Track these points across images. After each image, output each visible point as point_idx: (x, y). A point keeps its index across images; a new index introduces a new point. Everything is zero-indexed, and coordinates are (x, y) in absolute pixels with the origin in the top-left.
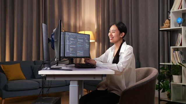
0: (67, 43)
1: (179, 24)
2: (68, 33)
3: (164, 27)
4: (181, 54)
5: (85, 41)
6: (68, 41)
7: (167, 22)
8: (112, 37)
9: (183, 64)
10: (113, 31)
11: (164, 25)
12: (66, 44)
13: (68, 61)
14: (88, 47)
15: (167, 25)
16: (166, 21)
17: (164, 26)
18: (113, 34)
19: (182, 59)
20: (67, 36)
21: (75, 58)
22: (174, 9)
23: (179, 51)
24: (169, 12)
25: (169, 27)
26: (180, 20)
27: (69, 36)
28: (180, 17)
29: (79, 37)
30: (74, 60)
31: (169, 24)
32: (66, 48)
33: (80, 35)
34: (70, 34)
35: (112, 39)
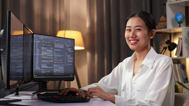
0: (37, 54)
1: (178, 23)
2: (39, 36)
3: (159, 27)
5: (67, 51)
6: (38, 50)
7: (163, 20)
8: (136, 39)
9: (184, 84)
10: (138, 28)
12: (36, 56)
14: (71, 61)
15: (162, 25)
16: (162, 18)
17: (158, 25)
19: (183, 77)
20: (36, 41)
21: (49, 81)
22: (171, 1)
23: (181, 63)
24: (165, 5)
25: (165, 27)
26: (180, 17)
27: (39, 41)
28: (181, 13)
29: (56, 43)
30: (47, 83)
31: (165, 23)
32: (35, 63)
33: (58, 41)
34: (42, 38)
35: (135, 43)
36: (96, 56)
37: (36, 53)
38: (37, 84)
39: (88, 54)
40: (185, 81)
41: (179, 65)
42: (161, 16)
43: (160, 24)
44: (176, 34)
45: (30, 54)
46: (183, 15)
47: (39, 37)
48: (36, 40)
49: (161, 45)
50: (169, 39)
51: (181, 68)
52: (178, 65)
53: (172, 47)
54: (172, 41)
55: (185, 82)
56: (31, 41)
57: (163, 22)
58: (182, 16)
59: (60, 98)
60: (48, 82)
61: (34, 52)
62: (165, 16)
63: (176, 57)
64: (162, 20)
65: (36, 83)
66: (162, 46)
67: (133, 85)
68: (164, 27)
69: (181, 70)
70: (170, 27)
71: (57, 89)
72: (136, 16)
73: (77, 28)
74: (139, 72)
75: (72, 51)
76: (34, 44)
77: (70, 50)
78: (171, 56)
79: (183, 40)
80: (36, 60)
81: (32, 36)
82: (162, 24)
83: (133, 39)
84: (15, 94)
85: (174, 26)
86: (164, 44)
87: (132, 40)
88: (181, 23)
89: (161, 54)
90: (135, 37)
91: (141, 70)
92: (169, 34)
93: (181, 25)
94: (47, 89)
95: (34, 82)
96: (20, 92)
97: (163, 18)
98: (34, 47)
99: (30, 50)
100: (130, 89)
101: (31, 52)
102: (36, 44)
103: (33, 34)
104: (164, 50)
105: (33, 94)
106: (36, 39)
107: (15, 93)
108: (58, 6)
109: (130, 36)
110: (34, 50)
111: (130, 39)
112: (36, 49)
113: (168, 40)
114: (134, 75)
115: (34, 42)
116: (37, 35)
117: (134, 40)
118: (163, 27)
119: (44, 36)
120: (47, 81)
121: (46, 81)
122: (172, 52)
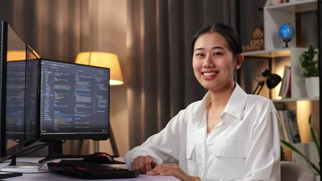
1: (284, 41)
2: (50, 63)
3: (251, 48)
4: (290, 119)
5: (97, 88)
6: (48, 88)
7: (258, 35)
8: (213, 69)
9: (293, 145)
10: (217, 51)
11: (251, 42)
12: (44, 97)
13: (47, 147)
14: (104, 106)
15: (257, 44)
16: (256, 32)
17: (249, 44)
18: (219, 62)
19: (293, 132)
20: (45, 72)
21: (67, 141)
22: (273, 3)
23: (287, 110)
24: (262, 9)
25: (262, 48)
26: (287, 32)
27: (51, 72)
28: (288, 24)
29: (79, 75)
30: (63, 144)
31: (262, 41)
32: (44, 110)
33: (82, 71)
34: (55, 66)
35: (213, 77)
36: (143, 96)
37: (44, 92)
38: (46, 145)
39: (129, 93)
40: (296, 140)
41: (286, 112)
42: (255, 29)
43: (253, 43)
44: (279, 60)
45: (35, 95)
46: (293, 28)
47: (50, 66)
48: (44, 70)
49: (255, 78)
50: (268, 68)
51: (289, 117)
52: (283, 113)
53: (273, 81)
54: (273, 72)
55: (294, 142)
56: (36, 73)
57: (258, 38)
58: (290, 30)
59: (89, 171)
60: (65, 141)
61: (42, 91)
62: (262, 29)
63: (279, 98)
64: (256, 35)
65: (45, 143)
66: (256, 80)
67: (210, 147)
68: (260, 47)
69: (289, 121)
70: (270, 48)
71: (75, 153)
72: (212, 30)
73: (111, 48)
74: (219, 126)
75: (106, 89)
76: (42, 77)
77: (102, 87)
78: (270, 97)
79: (293, 70)
80: (44, 105)
81: (37, 63)
82: (257, 42)
83: (209, 70)
84: (10, 163)
85: (277, 45)
86: (258, 76)
87: (208, 72)
88: (289, 40)
89: (254, 94)
90: (212, 67)
91: (221, 123)
92: (267, 60)
93: (289, 44)
94: (62, 153)
95: (42, 141)
96: (18, 160)
97: (258, 32)
98: (42, 82)
99: (35, 87)
100: (203, 156)
101: (36, 90)
102: (44, 77)
103: (40, 60)
104: (260, 87)
105: (40, 162)
106: (46, 68)
107: (10, 160)
108: (77, 10)
109: (203, 65)
110: (42, 86)
111: (204, 70)
112: (44, 85)
113: (266, 70)
114: (208, 132)
115: (42, 73)
116: (47, 62)
117: (211, 72)
118: (258, 47)
119: (58, 63)
120: (63, 141)
121: (61, 141)
122: (273, 90)
